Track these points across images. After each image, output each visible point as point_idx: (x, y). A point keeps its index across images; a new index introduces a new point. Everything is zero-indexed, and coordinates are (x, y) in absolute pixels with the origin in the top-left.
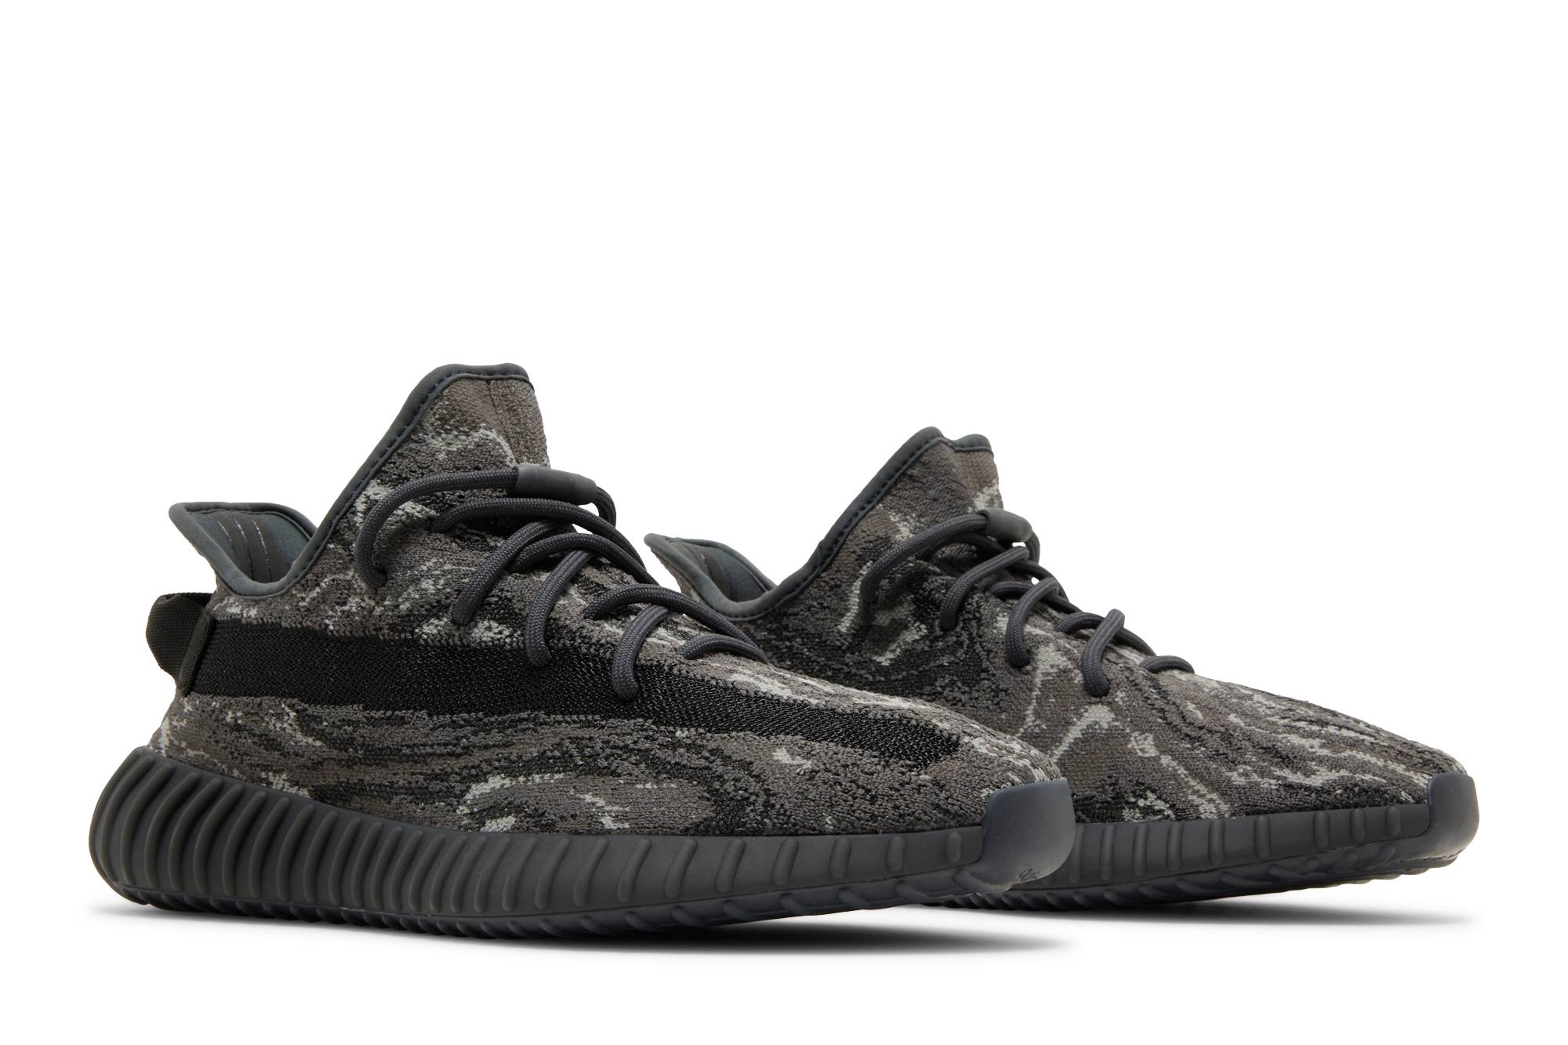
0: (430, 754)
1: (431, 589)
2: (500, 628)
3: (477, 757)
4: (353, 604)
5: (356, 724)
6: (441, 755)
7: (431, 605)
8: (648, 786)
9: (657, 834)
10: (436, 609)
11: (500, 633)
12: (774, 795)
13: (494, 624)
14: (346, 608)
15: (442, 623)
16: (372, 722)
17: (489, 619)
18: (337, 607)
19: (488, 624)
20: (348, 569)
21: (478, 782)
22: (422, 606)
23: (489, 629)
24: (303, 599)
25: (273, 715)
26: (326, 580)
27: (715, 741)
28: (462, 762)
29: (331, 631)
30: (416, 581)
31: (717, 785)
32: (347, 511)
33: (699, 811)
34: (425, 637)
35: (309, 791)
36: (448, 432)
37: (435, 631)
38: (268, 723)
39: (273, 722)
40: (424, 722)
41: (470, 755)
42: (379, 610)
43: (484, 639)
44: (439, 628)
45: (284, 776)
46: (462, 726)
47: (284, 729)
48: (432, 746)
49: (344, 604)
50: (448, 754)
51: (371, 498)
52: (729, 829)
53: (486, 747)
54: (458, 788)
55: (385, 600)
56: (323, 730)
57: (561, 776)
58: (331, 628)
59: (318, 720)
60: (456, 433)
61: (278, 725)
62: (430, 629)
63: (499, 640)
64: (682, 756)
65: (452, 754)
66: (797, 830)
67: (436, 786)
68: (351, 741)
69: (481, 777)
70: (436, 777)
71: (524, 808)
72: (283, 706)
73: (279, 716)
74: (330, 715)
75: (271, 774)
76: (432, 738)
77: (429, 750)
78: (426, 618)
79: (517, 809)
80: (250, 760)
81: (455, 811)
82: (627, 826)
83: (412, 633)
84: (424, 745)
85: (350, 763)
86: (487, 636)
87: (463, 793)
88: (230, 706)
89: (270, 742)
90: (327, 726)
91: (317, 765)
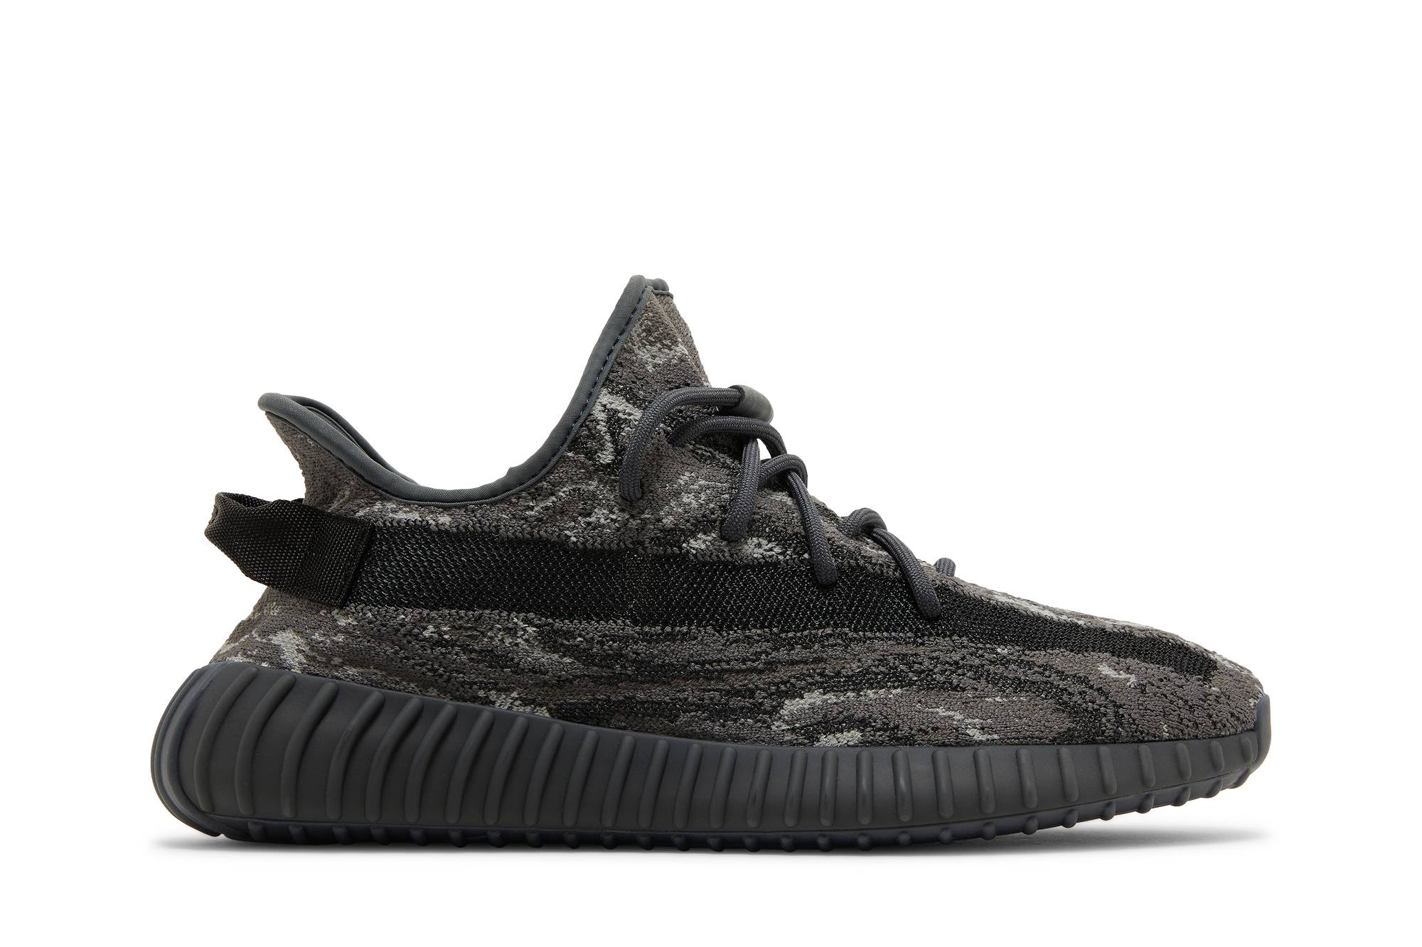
0: (726, 671)
1: (694, 504)
2: (770, 546)
3: (782, 673)
4: (600, 516)
5: (625, 639)
6: (738, 672)
7: (697, 520)
8: (998, 699)
9: (1028, 744)
10: (702, 524)
11: (771, 550)
12: (1121, 706)
13: (764, 542)
14: (592, 519)
15: (710, 538)
16: (648, 638)
17: (759, 537)
18: (579, 518)
19: (757, 542)
20: (591, 478)
21: (793, 697)
22: (688, 521)
23: (759, 545)
24: (532, 508)
25: (500, 630)
26: (565, 489)
27: (1040, 657)
28: (767, 677)
29: (574, 543)
30: (677, 494)
31: (1065, 697)
32: (586, 419)
33: (1061, 723)
34: (694, 552)
35: (549, 710)
36: (651, 344)
37: (703, 547)
38: (491, 638)
39: (500, 637)
40: (715, 638)
41: (774, 671)
42: (634, 523)
43: (755, 556)
44: (707, 542)
45: (515, 695)
46: (758, 641)
47: (517, 645)
48: (728, 663)
49: (589, 515)
50: (747, 670)
51: (608, 406)
52: (1093, 738)
53: (793, 663)
54: (768, 704)
55: (643, 513)
56: (578, 646)
57: (899, 690)
58: (574, 539)
59: (569, 635)
60: (659, 345)
61: (508, 641)
62: (699, 544)
63: (771, 557)
64: (1014, 671)
65: (754, 670)
66: (1143, 738)
67: (735, 702)
68: (619, 655)
69: (796, 694)
70: (738, 693)
71: (870, 722)
72: (515, 620)
73: (512, 632)
74: (589, 630)
75: (493, 692)
76: (726, 653)
77: (725, 666)
78: (693, 534)
79: (862, 724)
80: (463, 677)
81: (768, 727)
82: (996, 737)
83: (680, 548)
84: (719, 661)
85: (613, 680)
86: (757, 553)
87: (775, 710)
88: (430, 620)
89: (496, 659)
90: (582, 642)
91: (561, 683)
